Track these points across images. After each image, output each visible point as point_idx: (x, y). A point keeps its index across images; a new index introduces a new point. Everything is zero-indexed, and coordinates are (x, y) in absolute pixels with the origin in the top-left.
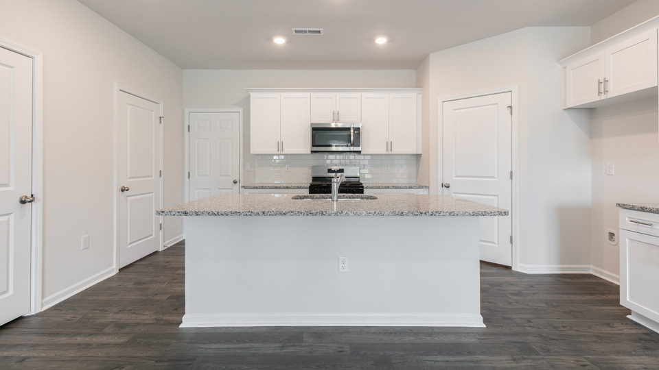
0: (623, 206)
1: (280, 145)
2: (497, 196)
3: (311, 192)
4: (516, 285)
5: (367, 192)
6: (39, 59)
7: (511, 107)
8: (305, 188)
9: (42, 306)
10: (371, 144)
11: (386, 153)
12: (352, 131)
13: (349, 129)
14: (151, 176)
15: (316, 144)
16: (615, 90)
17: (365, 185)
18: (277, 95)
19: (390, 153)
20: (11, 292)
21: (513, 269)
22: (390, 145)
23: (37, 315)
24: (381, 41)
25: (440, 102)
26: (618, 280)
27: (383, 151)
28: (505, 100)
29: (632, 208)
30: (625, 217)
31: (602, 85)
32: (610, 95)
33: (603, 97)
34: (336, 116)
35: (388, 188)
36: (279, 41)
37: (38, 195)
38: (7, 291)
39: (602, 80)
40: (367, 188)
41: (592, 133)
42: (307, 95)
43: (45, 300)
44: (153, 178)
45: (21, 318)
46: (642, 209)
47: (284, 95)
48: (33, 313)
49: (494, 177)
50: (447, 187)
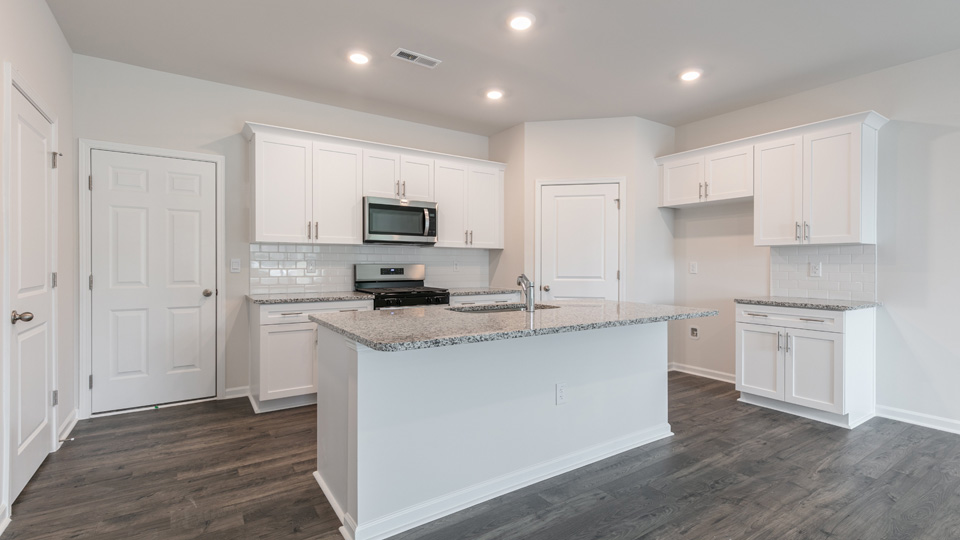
0: (740, 302)
1: (312, 229)
5: (455, 302)
7: (618, 200)
10: (448, 235)
11: (464, 246)
12: (426, 213)
13: (421, 210)
15: (374, 230)
16: (716, 195)
17: (451, 292)
18: (306, 142)
19: (471, 246)
22: (469, 236)
24: (495, 95)
25: (538, 186)
26: (734, 379)
27: (461, 243)
28: (612, 192)
29: (750, 303)
30: (741, 311)
31: (703, 189)
32: (709, 199)
33: (703, 200)
34: (401, 187)
35: (479, 294)
36: (359, 59)
39: (703, 184)
40: (453, 295)
41: (676, 233)
42: (357, 150)
46: (759, 303)
47: (319, 144)
49: (600, 277)
50: (547, 290)
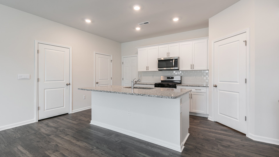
1: (147, 68)
2: (239, 93)
3: (155, 86)
4: (233, 143)
6: (71, 49)
7: (246, 41)
8: (153, 85)
9: (72, 112)
10: (184, 66)
11: (191, 70)
12: (174, 60)
13: (172, 60)
14: (108, 79)
15: (160, 67)
18: (146, 49)
19: (193, 70)
20: (65, 107)
21: (246, 136)
22: (192, 66)
23: (70, 114)
24: (176, 20)
25: (213, 43)
27: (189, 69)
28: (243, 37)
34: (168, 54)
37: (71, 83)
38: (63, 106)
42: (157, 47)
43: (73, 111)
44: (109, 80)
45: (68, 114)
47: (149, 48)
48: (70, 113)
49: (237, 82)
50: (216, 87)
